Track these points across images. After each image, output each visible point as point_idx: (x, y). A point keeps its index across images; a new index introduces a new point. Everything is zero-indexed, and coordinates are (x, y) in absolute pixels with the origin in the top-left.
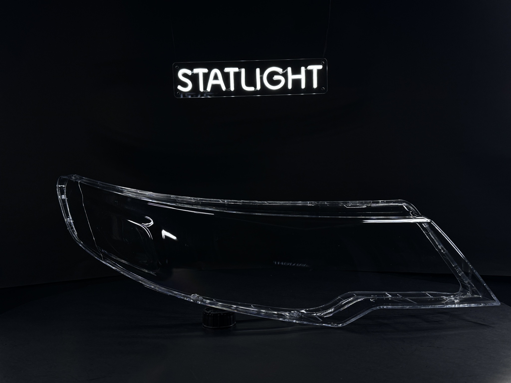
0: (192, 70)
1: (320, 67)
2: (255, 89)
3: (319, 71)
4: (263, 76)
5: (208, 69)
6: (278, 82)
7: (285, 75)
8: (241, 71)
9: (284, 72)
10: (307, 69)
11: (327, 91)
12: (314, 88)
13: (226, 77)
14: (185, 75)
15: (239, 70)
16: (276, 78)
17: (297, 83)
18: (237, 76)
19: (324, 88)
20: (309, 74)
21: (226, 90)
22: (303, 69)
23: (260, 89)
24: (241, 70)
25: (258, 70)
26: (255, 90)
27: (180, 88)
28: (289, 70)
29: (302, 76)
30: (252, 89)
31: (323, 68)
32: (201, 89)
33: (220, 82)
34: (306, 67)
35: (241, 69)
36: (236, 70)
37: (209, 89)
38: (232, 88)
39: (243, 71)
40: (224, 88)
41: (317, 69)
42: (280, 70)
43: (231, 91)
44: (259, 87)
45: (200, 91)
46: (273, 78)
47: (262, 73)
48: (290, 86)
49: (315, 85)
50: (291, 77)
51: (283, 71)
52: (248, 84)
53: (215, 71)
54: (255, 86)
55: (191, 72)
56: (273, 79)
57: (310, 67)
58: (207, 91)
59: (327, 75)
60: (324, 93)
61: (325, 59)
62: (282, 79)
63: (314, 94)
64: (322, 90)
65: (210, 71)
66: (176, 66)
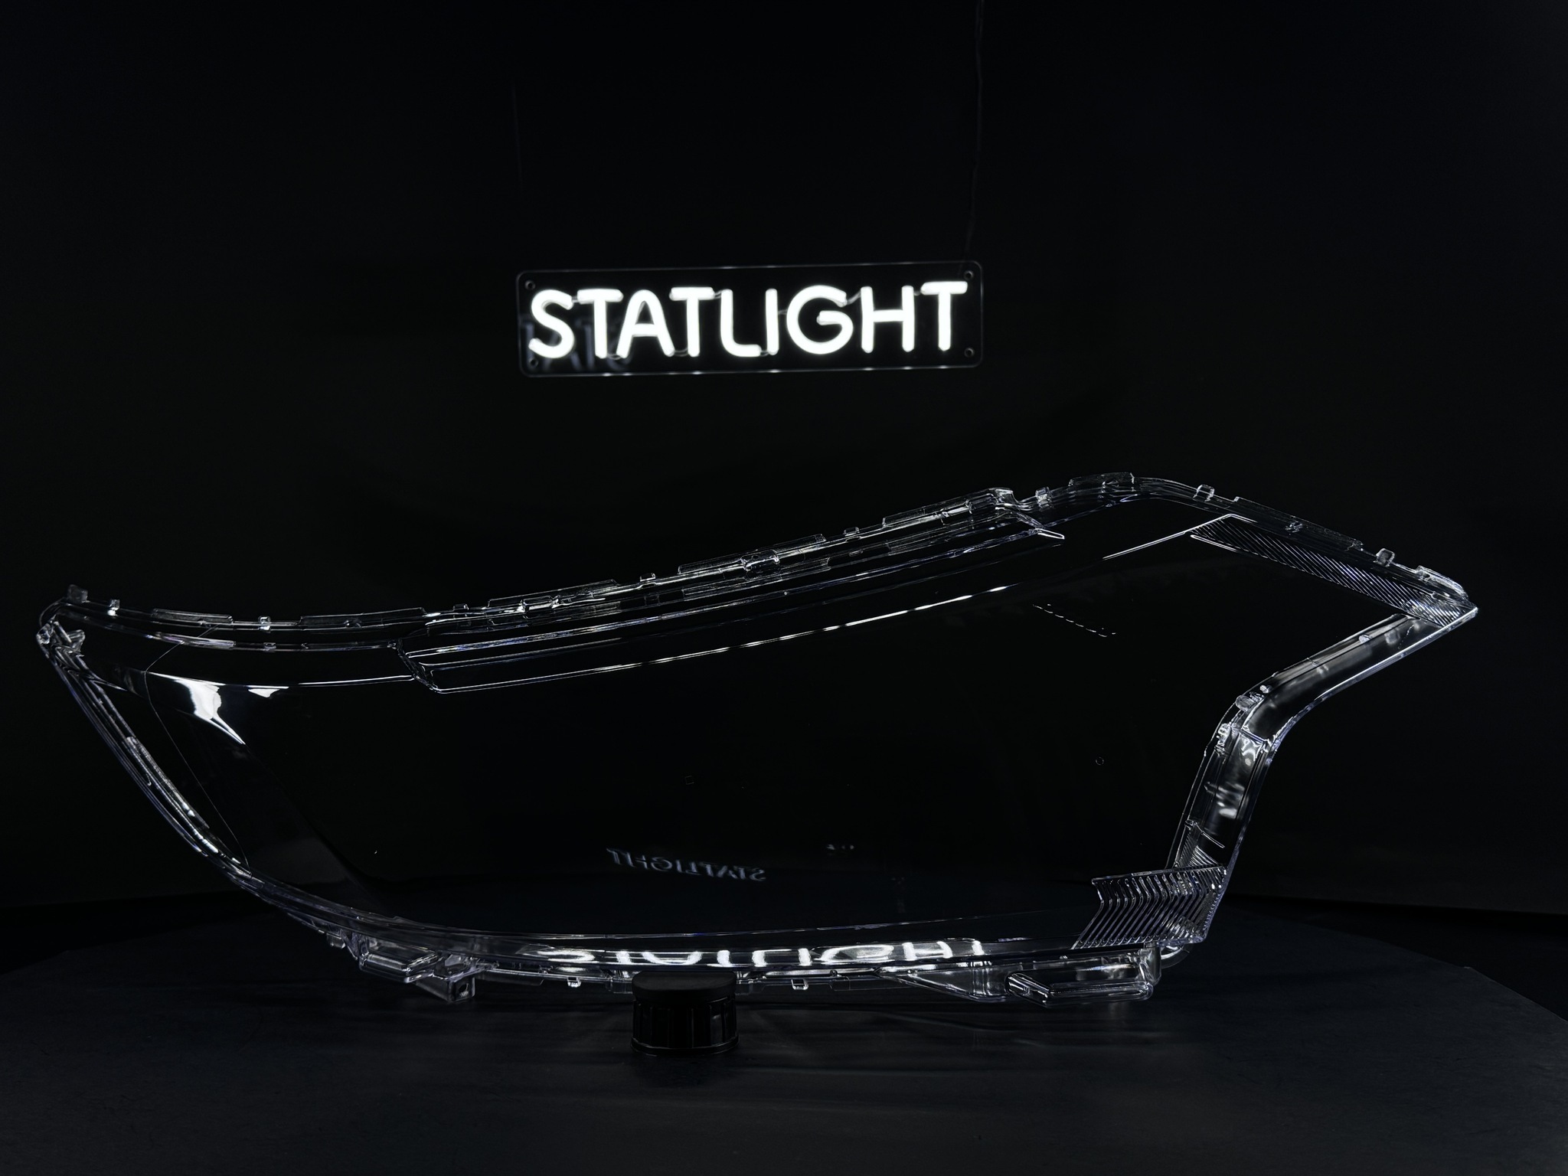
1: (960, 287)
3: (956, 300)
6: (832, 331)
7: (854, 311)
11: (982, 358)
14: (553, 310)
17: (888, 334)
20: (926, 308)
24: (720, 295)
26: (762, 354)
29: (905, 315)
30: (752, 351)
43: (689, 356)
59: (982, 311)
60: (972, 366)
61: (976, 263)
62: (846, 322)
63: (943, 367)
64: (966, 355)
65: (627, 296)
66: (527, 283)
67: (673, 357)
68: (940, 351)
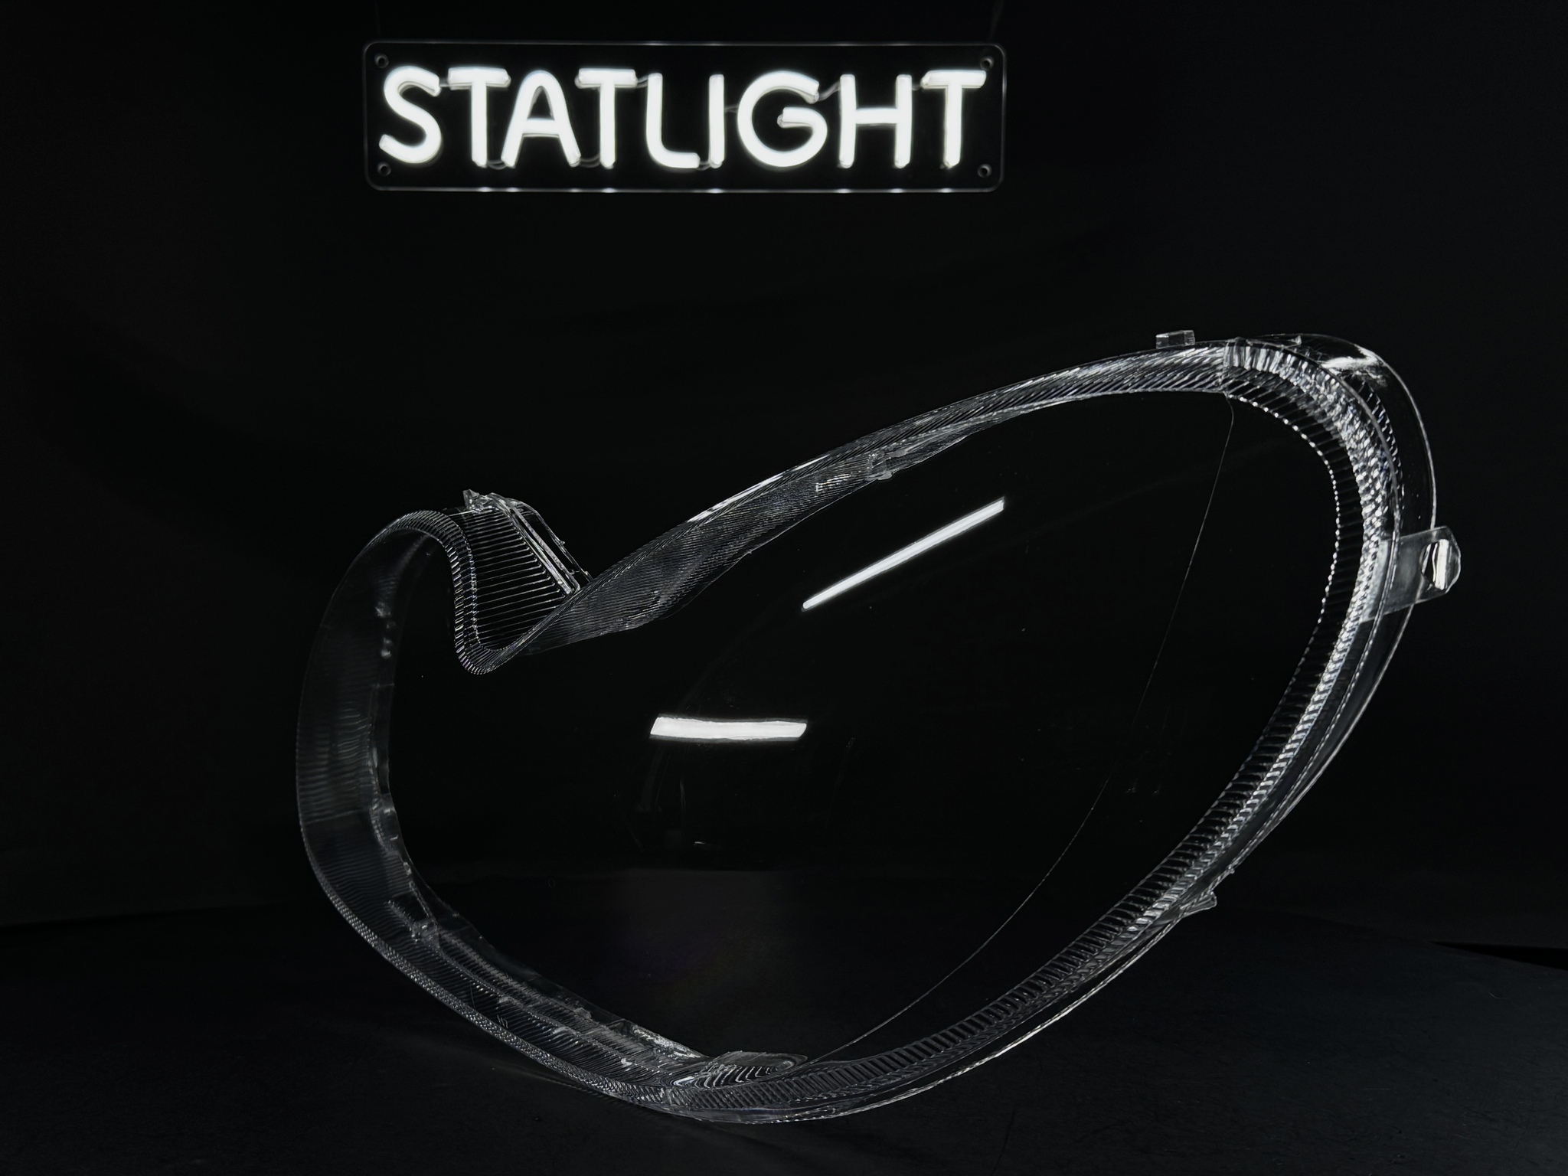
0: (443, 74)
1: (976, 78)
2: (703, 164)
3: (971, 98)
4: (736, 109)
5: (510, 73)
6: (797, 137)
7: (829, 109)
8: (643, 86)
9: (827, 94)
10: (921, 89)
11: (1001, 179)
12: (946, 164)
13: (583, 107)
14: (414, 95)
15: (639, 84)
16: (791, 117)
17: (875, 141)
18: (631, 103)
19: (987, 167)
20: (929, 106)
21: (581, 163)
22: (904, 85)
23: (724, 163)
24: (646, 81)
25: (717, 85)
26: (701, 166)
27: (390, 145)
28: (848, 85)
29: (900, 116)
30: (688, 161)
31: (987, 82)
32: (479, 155)
33: (560, 127)
34: (917, 80)
35: (644, 79)
36: (627, 78)
37: (510, 156)
38: (608, 156)
39: (655, 84)
40: (572, 153)
41: (963, 89)
42: (806, 85)
43: (601, 167)
44: (717, 156)
45: (474, 165)
46: (779, 118)
47: (732, 97)
48: (847, 157)
49: (952, 155)
50: (854, 116)
51: (821, 90)
52: (672, 141)
53: (541, 81)
54: (704, 153)
55: (440, 83)
56: (778, 122)
57: (933, 79)
58: (503, 164)
59: (1003, 113)
60: (986, 191)
61: (997, 47)
62: (818, 124)
63: (946, 191)
64: (980, 174)
65: (517, 78)
66: (378, 59)
67: (577, 168)
68: (945, 169)
